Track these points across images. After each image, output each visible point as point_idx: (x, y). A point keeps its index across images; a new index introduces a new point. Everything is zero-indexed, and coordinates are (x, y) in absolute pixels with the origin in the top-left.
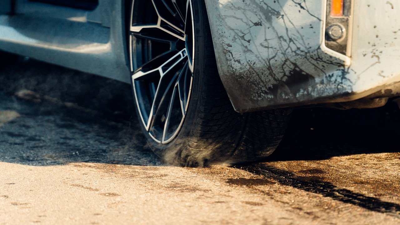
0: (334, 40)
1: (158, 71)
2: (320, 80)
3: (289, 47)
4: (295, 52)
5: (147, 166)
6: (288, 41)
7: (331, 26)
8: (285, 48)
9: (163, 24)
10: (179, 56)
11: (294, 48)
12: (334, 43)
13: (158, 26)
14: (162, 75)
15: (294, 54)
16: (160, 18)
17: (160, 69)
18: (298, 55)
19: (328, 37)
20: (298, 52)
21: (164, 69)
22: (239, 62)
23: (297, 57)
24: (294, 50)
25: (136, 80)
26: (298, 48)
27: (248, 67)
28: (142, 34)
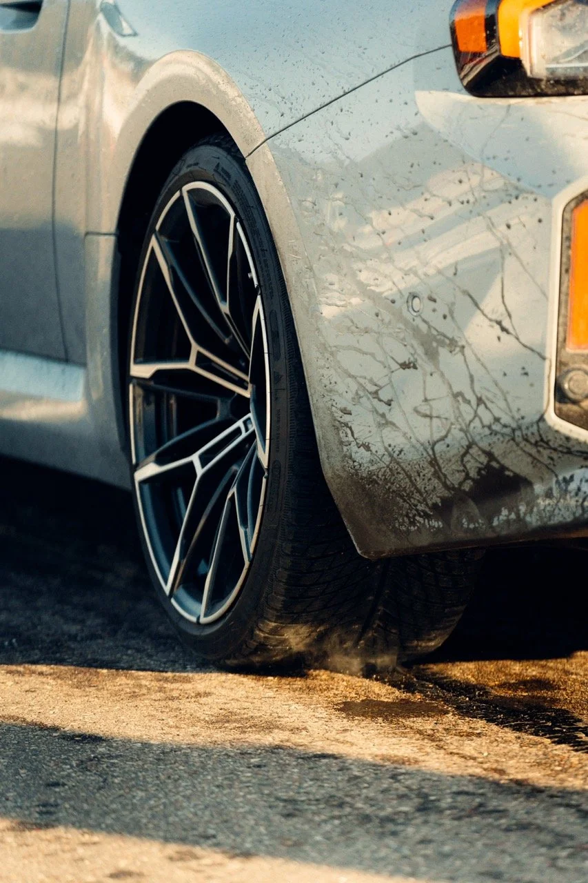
0: (575, 402)
1: (191, 464)
2: (544, 488)
3: (476, 415)
4: (489, 427)
5: (166, 672)
6: (474, 401)
7: (568, 372)
8: (468, 418)
9: (202, 361)
10: (238, 431)
11: (488, 419)
12: (575, 408)
13: (191, 365)
14: (200, 471)
15: (487, 431)
16: (195, 348)
17: (195, 458)
18: (496, 433)
19: (561, 395)
20: (496, 427)
21: (204, 460)
22: (367, 448)
23: (495, 439)
24: (486, 422)
25: (142, 482)
26: (497, 420)
27: (387, 459)
28: (155, 383)
